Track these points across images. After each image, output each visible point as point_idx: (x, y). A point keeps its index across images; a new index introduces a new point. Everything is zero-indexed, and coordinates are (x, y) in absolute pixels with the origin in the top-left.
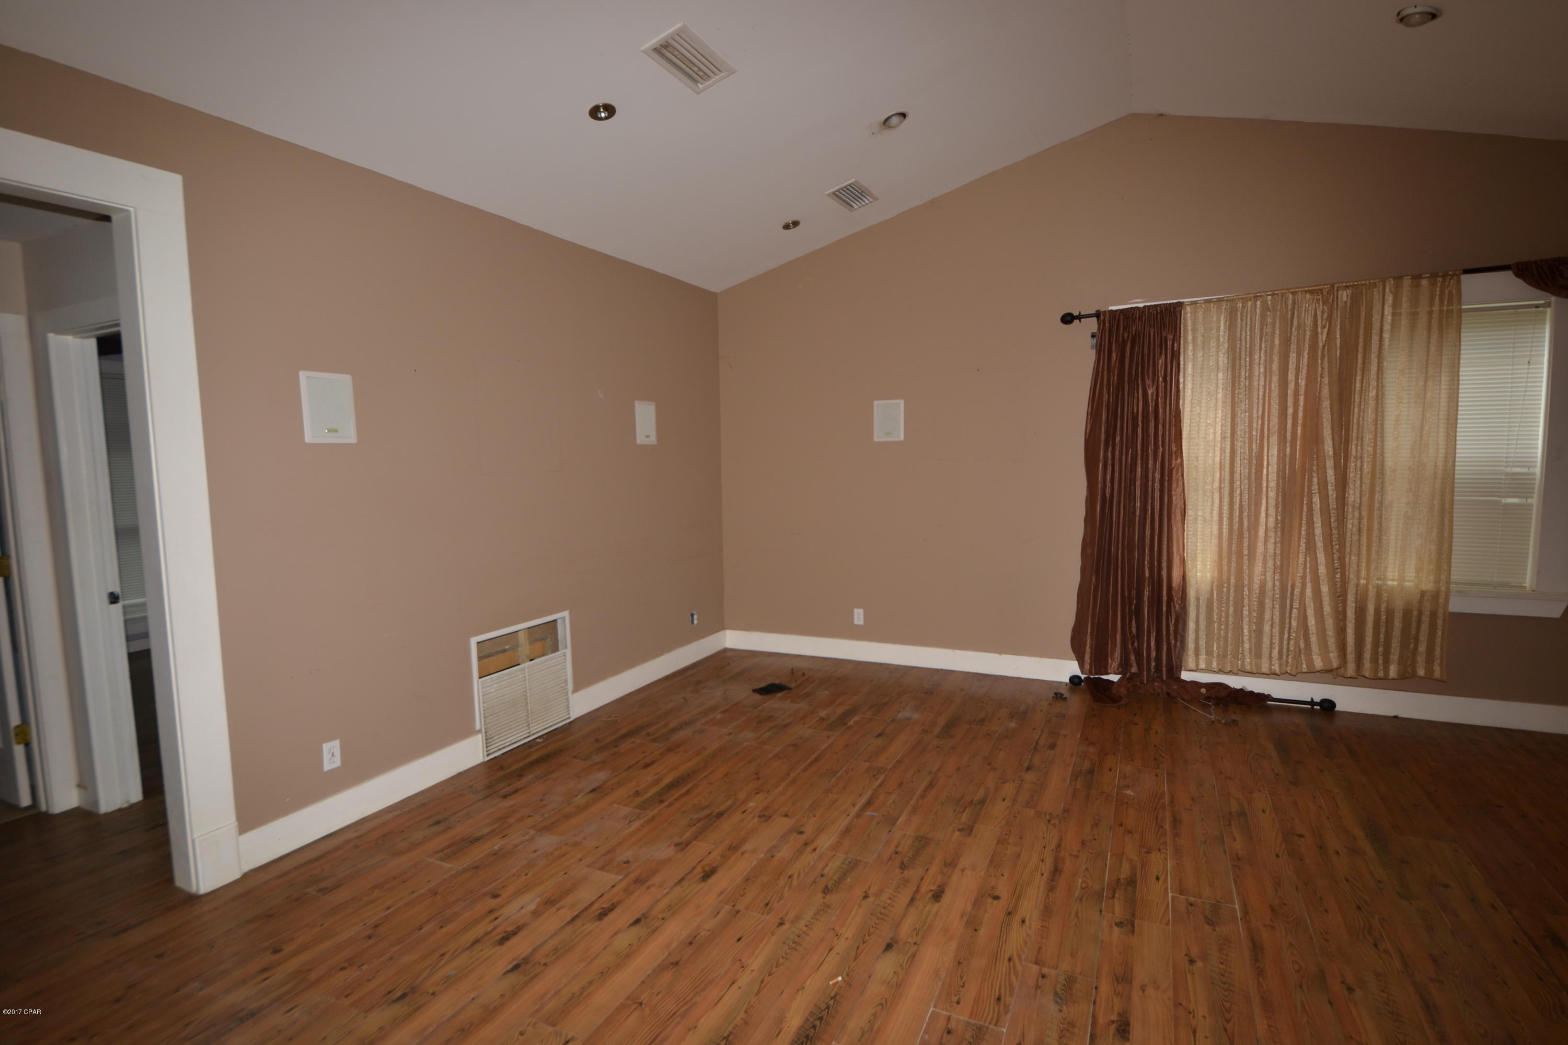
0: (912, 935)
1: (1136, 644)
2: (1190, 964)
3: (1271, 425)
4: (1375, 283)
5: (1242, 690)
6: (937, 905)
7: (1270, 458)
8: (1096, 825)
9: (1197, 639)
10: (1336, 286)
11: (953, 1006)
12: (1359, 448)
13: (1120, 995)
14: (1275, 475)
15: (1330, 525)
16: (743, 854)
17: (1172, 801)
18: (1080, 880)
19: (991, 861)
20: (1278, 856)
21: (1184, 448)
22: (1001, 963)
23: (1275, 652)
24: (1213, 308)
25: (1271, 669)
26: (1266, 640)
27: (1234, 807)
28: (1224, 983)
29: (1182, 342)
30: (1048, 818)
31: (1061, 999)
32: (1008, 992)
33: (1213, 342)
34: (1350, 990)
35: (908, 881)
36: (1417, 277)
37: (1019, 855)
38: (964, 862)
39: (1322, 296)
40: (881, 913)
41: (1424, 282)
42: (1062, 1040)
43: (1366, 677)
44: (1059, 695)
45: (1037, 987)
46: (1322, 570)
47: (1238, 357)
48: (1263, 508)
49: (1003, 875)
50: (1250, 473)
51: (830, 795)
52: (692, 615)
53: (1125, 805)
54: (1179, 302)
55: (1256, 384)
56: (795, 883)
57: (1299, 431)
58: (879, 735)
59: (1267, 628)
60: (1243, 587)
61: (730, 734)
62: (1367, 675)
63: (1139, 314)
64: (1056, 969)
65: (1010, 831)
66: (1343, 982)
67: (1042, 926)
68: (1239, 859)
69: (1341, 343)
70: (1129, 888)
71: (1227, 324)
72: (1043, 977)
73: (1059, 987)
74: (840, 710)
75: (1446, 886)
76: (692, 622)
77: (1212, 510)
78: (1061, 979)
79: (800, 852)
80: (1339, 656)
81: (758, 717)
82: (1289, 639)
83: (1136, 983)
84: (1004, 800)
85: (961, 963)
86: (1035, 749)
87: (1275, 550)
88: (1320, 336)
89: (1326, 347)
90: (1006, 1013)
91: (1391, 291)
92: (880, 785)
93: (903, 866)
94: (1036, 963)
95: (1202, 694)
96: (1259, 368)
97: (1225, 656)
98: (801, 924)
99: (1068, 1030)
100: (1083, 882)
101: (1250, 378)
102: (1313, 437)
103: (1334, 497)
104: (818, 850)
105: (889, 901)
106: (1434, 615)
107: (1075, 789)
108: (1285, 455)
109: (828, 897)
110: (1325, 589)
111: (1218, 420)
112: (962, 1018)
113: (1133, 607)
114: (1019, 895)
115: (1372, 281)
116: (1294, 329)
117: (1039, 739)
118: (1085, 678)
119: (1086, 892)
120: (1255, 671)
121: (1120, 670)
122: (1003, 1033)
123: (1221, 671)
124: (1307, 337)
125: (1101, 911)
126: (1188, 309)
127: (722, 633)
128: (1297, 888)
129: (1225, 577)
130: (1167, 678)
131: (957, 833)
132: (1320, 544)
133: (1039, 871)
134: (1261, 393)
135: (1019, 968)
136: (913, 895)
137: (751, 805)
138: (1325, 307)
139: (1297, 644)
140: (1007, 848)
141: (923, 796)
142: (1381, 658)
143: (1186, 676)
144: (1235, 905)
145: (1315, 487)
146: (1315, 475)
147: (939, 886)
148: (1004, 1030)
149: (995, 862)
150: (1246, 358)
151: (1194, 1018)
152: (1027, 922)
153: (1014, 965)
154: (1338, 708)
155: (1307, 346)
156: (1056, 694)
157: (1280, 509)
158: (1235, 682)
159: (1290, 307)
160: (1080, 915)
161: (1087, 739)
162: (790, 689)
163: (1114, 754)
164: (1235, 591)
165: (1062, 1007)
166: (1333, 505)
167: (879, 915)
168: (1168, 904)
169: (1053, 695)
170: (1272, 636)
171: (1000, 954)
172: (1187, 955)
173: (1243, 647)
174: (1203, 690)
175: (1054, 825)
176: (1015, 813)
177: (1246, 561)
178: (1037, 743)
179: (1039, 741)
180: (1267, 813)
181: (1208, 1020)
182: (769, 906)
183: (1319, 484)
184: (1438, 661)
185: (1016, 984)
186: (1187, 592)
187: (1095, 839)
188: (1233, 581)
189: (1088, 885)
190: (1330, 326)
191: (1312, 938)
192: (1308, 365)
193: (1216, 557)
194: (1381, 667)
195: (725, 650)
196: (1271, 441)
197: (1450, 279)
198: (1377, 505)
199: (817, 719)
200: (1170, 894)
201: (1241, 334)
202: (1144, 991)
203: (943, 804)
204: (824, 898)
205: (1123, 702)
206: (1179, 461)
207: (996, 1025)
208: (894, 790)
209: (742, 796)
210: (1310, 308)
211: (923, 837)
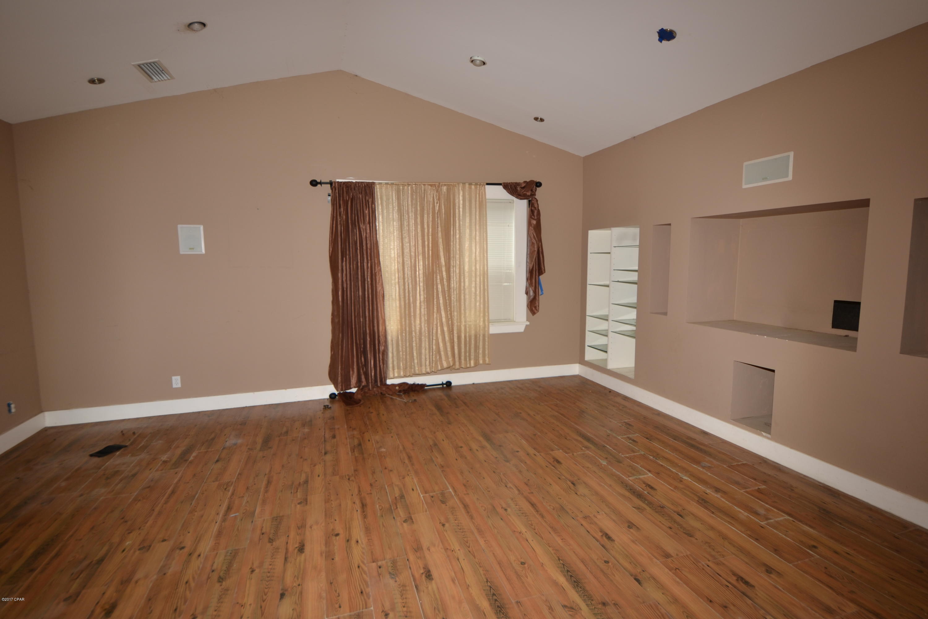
0: (295, 581)
1: (365, 369)
2: (444, 527)
3: (419, 250)
4: (456, 185)
5: (414, 384)
6: (303, 555)
7: (419, 266)
8: (374, 473)
9: (393, 361)
10: (441, 184)
11: (338, 610)
12: (454, 262)
13: (420, 558)
14: (422, 275)
15: (446, 298)
16: (137, 582)
17: (404, 448)
18: (378, 506)
19: (326, 515)
20: (457, 460)
21: (381, 261)
22: (355, 571)
23: (428, 362)
24: (389, 187)
25: (426, 371)
26: (423, 357)
27: (431, 443)
28: (460, 529)
29: (376, 204)
30: (348, 478)
31: (393, 575)
32: (365, 586)
33: (391, 206)
34: (506, 510)
35: (278, 548)
36: (470, 184)
37: (340, 505)
38: (310, 522)
39: (436, 188)
40: (268, 577)
41: (473, 187)
42: (403, 597)
43: (463, 368)
44: (326, 406)
45: (379, 575)
46: (444, 320)
47: (402, 215)
48: (418, 292)
49: (335, 520)
50: (411, 274)
51: (196, 513)
52: (9, 405)
53: (383, 457)
54: (373, 182)
55: (411, 229)
56: (193, 584)
57: (430, 253)
58: (217, 461)
59: (423, 351)
60: (412, 332)
61: (81, 495)
62: (463, 367)
63: (354, 186)
64: (385, 560)
65: (330, 493)
66: (502, 508)
67: (368, 540)
68: (443, 467)
69: (444, 212)
70: (402, 500)
71: (397, 197)
72: (380, 567)
73: (390, 569)
74: (179, 451)
75: (518, 452)
76: (10, 411)
77: (396, 294)
78: (389, 564)
79: (187, 562)
80: (453, 360)
81: (104, 475)
82: (432, 355)
83: (425, 548)
84: (319, 476)
85: (332, 583)
86: (325, 441)
87: (424, 312)
88: (436, 207)
89: (439, 213)
90: (369, 598)
91: (462, 190)
92: (233, 494)
93: (271, 541)
94: (373, 562)
95: (397, 390)
96: (412, 221)
97: (406, 368)
98: (211, 611)
99: (404, 590)
100: (379, 506)
101: (409, 225)
102: (436, 256)
103: (446, 285)
104: (202, 556)
105: (270, 567)
106: (484, 336)
107: (355, 457)
108: (426, 265)
109: (224, 583)
110: (445, 329)
111: (396, 247)
112: (346, 614)
113: (362, 349)
114: (349, 528)
115: (454, 184)
116: (425, 203)
117: (325, 435)
118: (338, 393)
119: (383, 511)
120: (420, 373)
121: (357, 385)
122: (372, 611)
123: (405, 376)
124: (431, 207)
125: (394, 518)
126: (378, 186)
127: (41, 415)
128: (469, 472)
129: (404, 328)
130: (380, 385)
131: (298, 506)
132: (442, 308)
133: (355, 509)
134: (414, 234)
135: (366, 569)
136: (285, 555)
137: (128, 543)
138: (437, 194)
139: (436, 357)
140: (332, 503)
141: (266, 491)
142: (468, 358)
143: (389, 382)
144: (449, 489)
145: (439, 281)
146: (438, 275)
147: (300, 543)
148: (372, 608)
149: (328, 515)
150: (406, 215)
151: (455, 552)
152: (359, 541)
153: (363, 569)
154: (453, 384)
155: (431, 211)
156: (325, 406)
157: (425, 292)
158: (410, 381)
159: (423, 192)
160: (385, 525)
161: (350, 427)
162: (126, 446)
163: (368, 432)
164: (409, 334)
165: (396, 579)
166: (446, 289)
167: (267, 579)
168: (423, 501)
169: (323, 407)
170: (425, 355)
171: (352, 566)
172: (440, 523)
173: (414, 363)
174: (397, 388)
175: (352, 481)
176: (328, 482)
177: (412, 319)
178: (324, 437)
179: (325, 436)
180: (445, 440)
181: (461, 551)
182: (178, 610)
183: (440, 279)
184: (487, 356)
185: (368, 579)
186: (387, 337)
187: (376, 481)
188: (407, 329)
189: (382, 508)
190: (439, 203)
191: (484, 493)
192: (432, 221)
193: (399, 318)
194: (468, 362)
195: (46, 429)
196: (419, 258)
197: (482, 187)
198: (462, 288)
199: (161, 463)
200: (422, 496)
201: (403, 203)
202: (429, 550)
203: (282, 491)
204: (221, 585)
205: (362, 403)
206: (379, 268)
207: (366, 608)
208: (244, 494)
209: (116, 539)
210: (431, 193)
211: (277, 517)
